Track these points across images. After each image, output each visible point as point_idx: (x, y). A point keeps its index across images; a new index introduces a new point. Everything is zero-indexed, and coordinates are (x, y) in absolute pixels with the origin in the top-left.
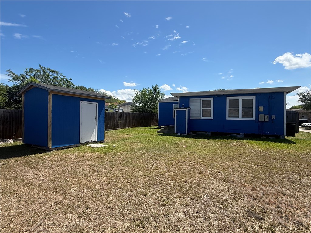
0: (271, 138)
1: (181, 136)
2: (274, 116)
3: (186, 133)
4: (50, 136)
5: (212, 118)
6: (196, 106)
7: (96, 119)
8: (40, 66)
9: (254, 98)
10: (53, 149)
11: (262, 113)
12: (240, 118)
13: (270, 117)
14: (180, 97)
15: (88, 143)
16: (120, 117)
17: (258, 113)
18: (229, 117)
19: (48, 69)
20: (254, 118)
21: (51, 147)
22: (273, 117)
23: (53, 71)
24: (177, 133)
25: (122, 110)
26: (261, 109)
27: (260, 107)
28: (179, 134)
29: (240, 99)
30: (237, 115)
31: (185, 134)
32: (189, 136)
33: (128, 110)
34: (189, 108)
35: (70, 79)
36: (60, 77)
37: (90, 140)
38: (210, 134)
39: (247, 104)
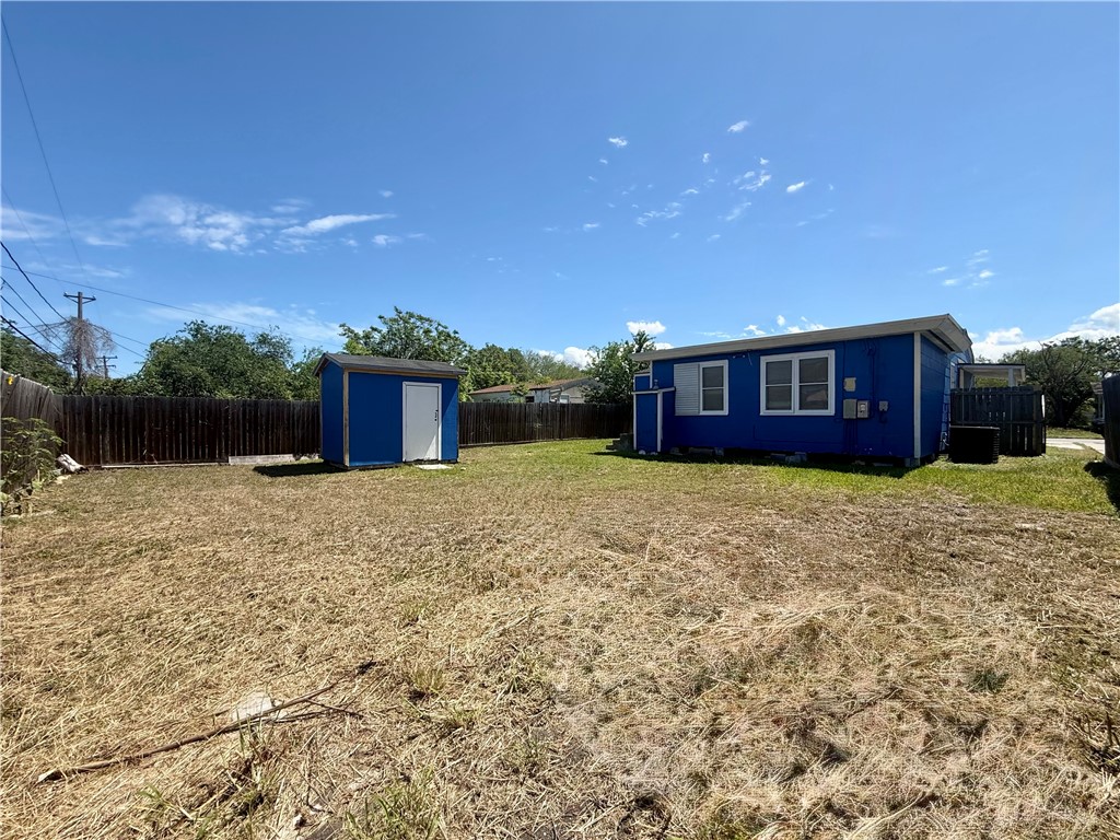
0: (876, 465)
1: (649, 458)
2: (886, 403)
3: (659, 450)
4: (346, 446)
5: (725, 412)
6: (688, 382)
7: (437, 415)
8: (397, 310)
9: (831, 355)
10: (352, 468)
11: (851, 395)
12: (796, 411)
13: (873, 408)
14: (654, 362)
15: (419, 462)
16: (538, 415)
17: (841, 394)
18: (768, 408)
19: (411, 316)
20: (831, 411)
21: (347, 464)
22: (884, 406)
23: (420, 318)
24: (638, 450)
25: (567, 397)
26: (850, 384)
27: (846, 380)
28: (642, 452)
29: (795, 358)
30: (787, 405)
31: (656, 451)
32: (665, 456)
33: (577, 397)
34: (673, 389)
35: (456, 332)
36: (436, 329)
37: (426, 458)
38: (720, 452)
39: (813, 372)
